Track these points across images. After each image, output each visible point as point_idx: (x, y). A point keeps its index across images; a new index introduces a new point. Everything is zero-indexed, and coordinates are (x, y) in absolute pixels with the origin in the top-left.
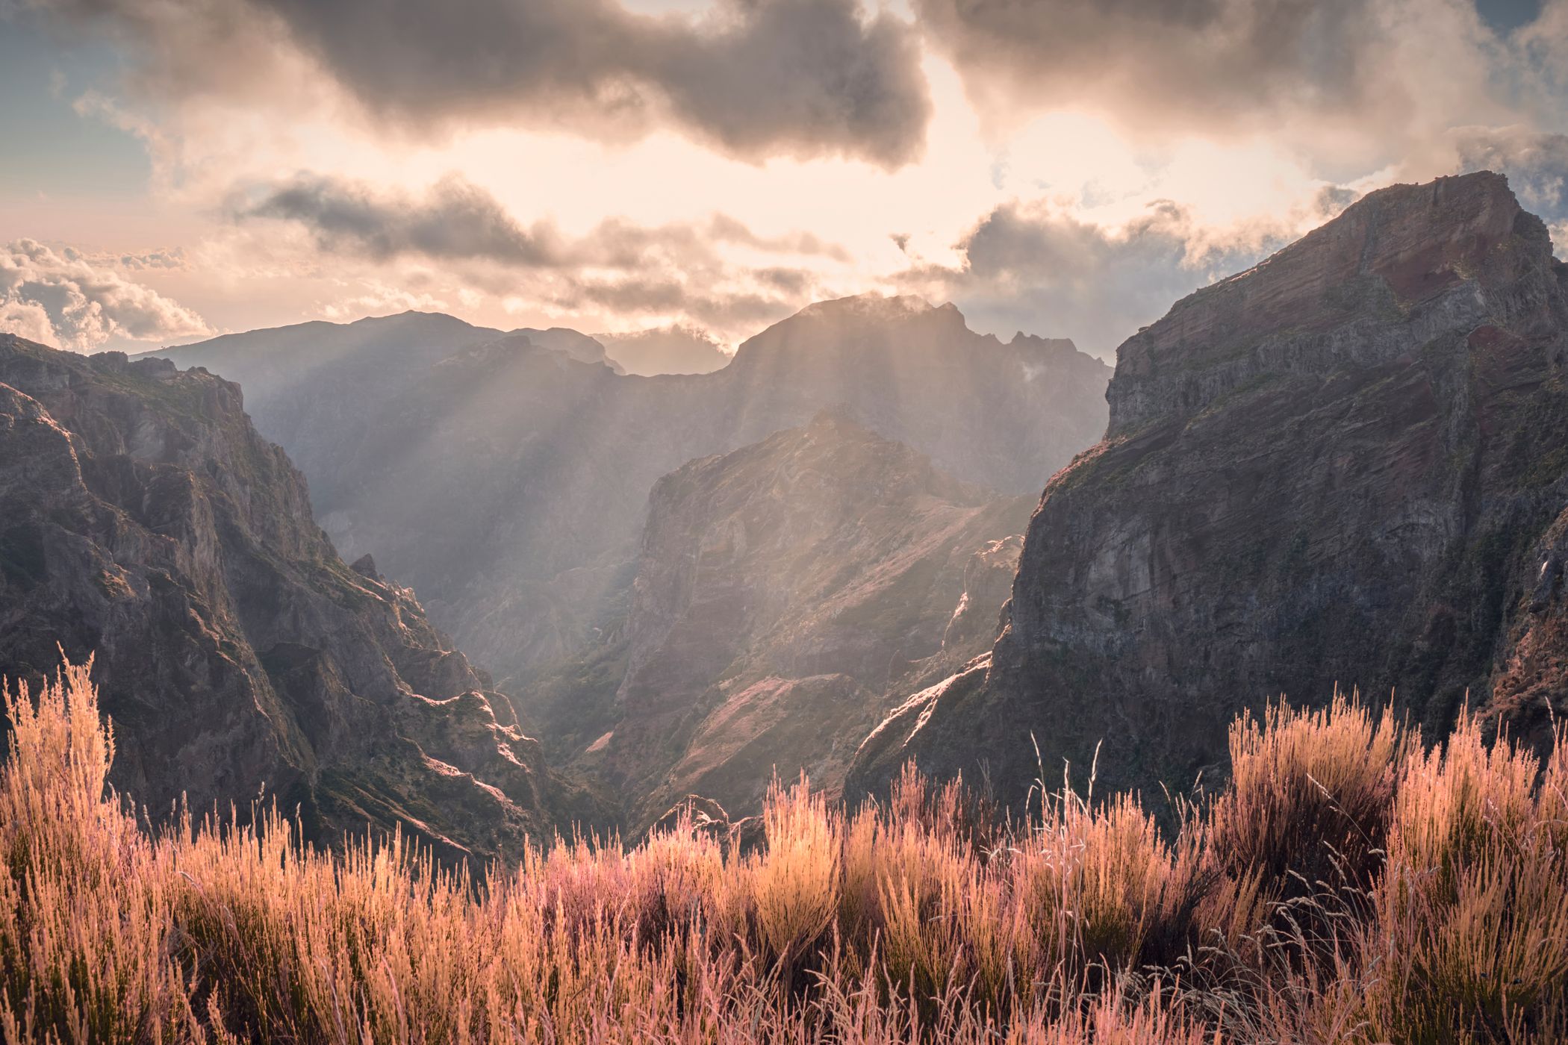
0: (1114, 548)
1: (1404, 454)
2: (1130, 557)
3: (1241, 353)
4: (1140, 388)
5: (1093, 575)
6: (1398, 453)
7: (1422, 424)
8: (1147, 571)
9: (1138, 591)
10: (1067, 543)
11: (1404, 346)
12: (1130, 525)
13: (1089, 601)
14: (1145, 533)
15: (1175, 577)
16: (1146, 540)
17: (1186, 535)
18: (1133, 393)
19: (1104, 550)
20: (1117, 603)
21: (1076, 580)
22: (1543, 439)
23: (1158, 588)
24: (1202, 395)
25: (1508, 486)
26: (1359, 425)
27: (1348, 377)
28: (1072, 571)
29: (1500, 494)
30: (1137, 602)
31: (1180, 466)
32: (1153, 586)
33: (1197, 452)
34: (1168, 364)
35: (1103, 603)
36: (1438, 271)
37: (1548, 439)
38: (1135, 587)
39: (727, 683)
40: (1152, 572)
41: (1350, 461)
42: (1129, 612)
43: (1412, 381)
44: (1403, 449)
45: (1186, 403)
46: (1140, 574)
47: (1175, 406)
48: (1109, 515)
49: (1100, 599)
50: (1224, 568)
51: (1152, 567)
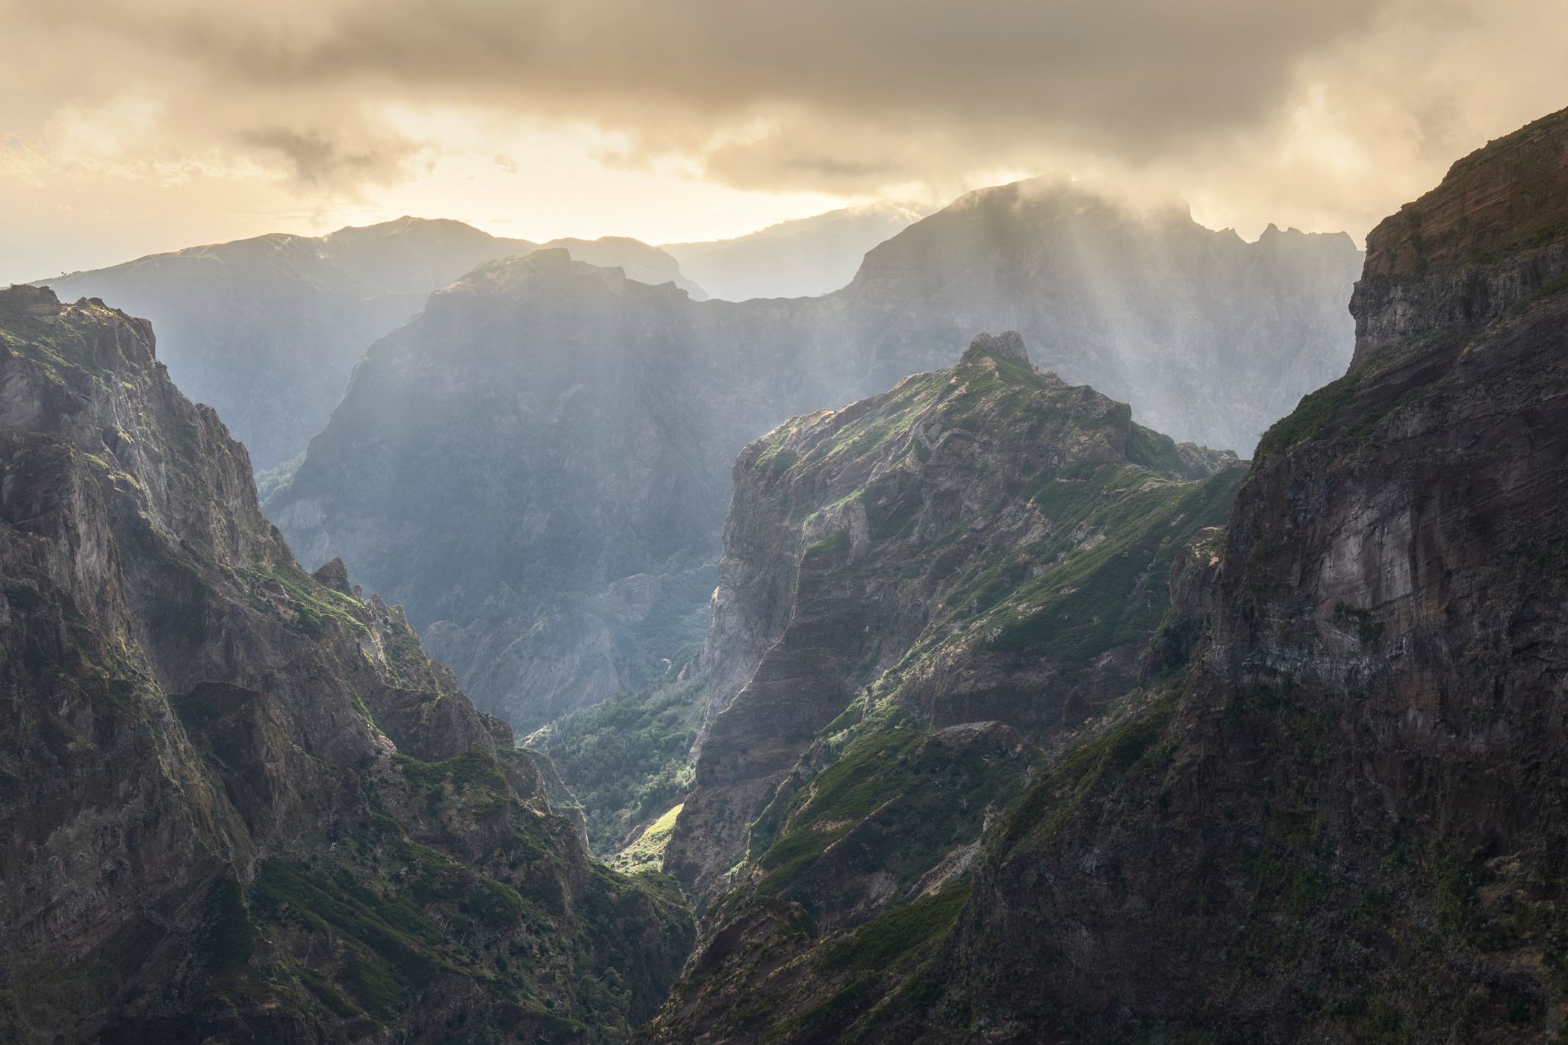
0: (1357, 533)
2: (1381, 545)
3: (1552, 235)
4: (1400, 294)
5: (1328, 573)
8: (1407, 566)
9: (1395, 596)
10: (1289, 526)
12: (1381, 498)
13: (1324, 612)
14: (1403, 509)
15: (1449, 574)
16: (1405, 520)
17: (1465, 512)
18: (1390, 302)
19: (1343, 536)
20: (1363, 614)
21: (1302, 580)
23: (1424, 591)
24: (1492, 301)
28: (1296, 568)
30: (1392, 613)
31: (1455, 408)
32: (1417, 588)
33: (1480, 386)
34: (1442, 257)
35: (1343, 614)
38: (1389, 589)
39: (839, 735)
40: (1414, 568)
42: (1381, 627)
45: (1468, 313)
46: (1397, 571)
47: (1451, 320)
48: (1349, 483)
49: (1338, 608)
50: (1523, 559)
51: (1413, 560)
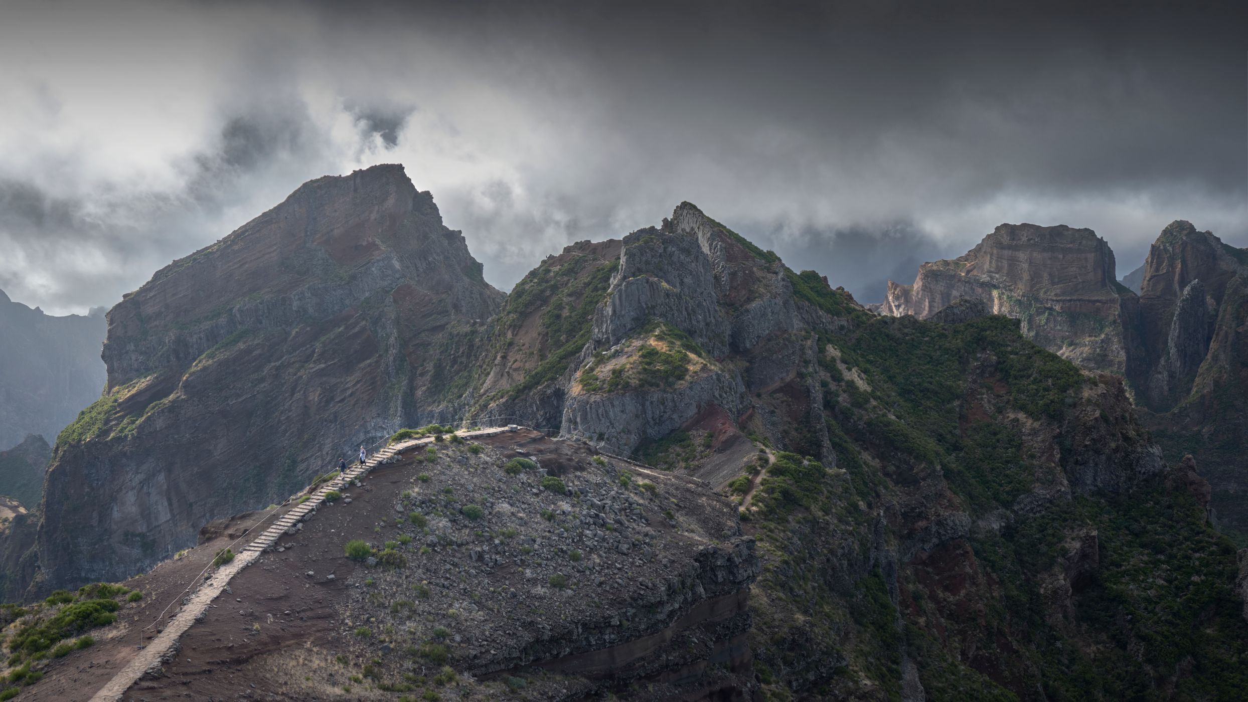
0: (133, 489)
1: (359, 386)
2: (149, 494)
3: (219, 314)
4: (133, 348)
5: (116, 515)
6: (354, 385)
7: (368, 361)
8: (166, 504)
9: (160, 522)
10: (87, 490)
11: (347, 302)
12: (145, 467)
13: (116, 538)
14: (160, 471)
15: (191, 505)
16: (161, 478)
17: (196, 469)
18: (127, 353)
19: (124, 491)
20: (143, 536)
21: (100, 521)
22: (452, 367)
23: (178, 517)
24: (190, 350)
25: (434, 402)
26: (323, 366)
27: (308, 329)
28: (95, 515)
29: (430, 408)
30: (160, 532)
31: (183, 412)
32: (173, 516)
33: (195, 399)
34: (156, 326)
35: (129, 537)
36: (364, 243)
37: (456, 367)
38: (156, 518)
40: (170, 504)
41: (320, 395)
42: (154, 541)
43: (357, 329)
44: (358, 382)
45: (178, 358)
46: (160, 508)
47: (168, 362)
48: (124, 460)
49: (126, 534)
50: (231, 491)
51: (169, 500)
